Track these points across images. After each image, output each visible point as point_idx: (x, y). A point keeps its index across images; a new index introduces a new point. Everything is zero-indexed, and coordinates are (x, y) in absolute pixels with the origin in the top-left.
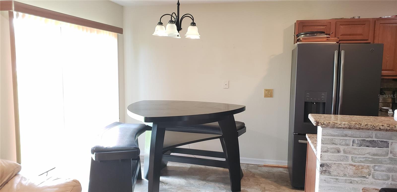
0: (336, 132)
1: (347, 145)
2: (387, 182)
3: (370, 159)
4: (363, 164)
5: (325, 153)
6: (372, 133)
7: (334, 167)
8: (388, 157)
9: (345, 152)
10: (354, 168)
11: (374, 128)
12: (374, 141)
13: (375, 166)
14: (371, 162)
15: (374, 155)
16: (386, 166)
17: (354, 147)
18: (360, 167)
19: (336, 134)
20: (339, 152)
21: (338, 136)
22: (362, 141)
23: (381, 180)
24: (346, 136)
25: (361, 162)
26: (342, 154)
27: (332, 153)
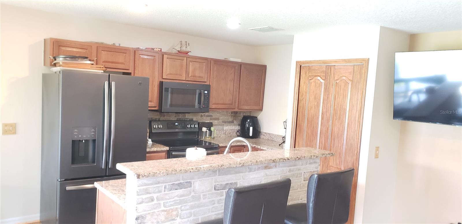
0: (150, 181)
1: (160, 192)
2: (190, 219)
3: (178, 201)
4: (172, 207)
5: (140, 204)
6: (180, 176)
7: (148, 217)
8: (191, 196)
9: (158, 199)
10: (166, 213)
11: (186, 172)
12: (181, 183)
13: (182, 206)
14: (179, 204)
15: (181, 196)
16: (190, 204)
17: (166, 193)
18: (171, 211)
19: (150, 182)
20: (152, 200)
21: (152, 184)
22: (172, 185)
23: (186, 218)
24: (159, 183)
25: (172, 205)
26: (155, 202)
27: (147, 203)
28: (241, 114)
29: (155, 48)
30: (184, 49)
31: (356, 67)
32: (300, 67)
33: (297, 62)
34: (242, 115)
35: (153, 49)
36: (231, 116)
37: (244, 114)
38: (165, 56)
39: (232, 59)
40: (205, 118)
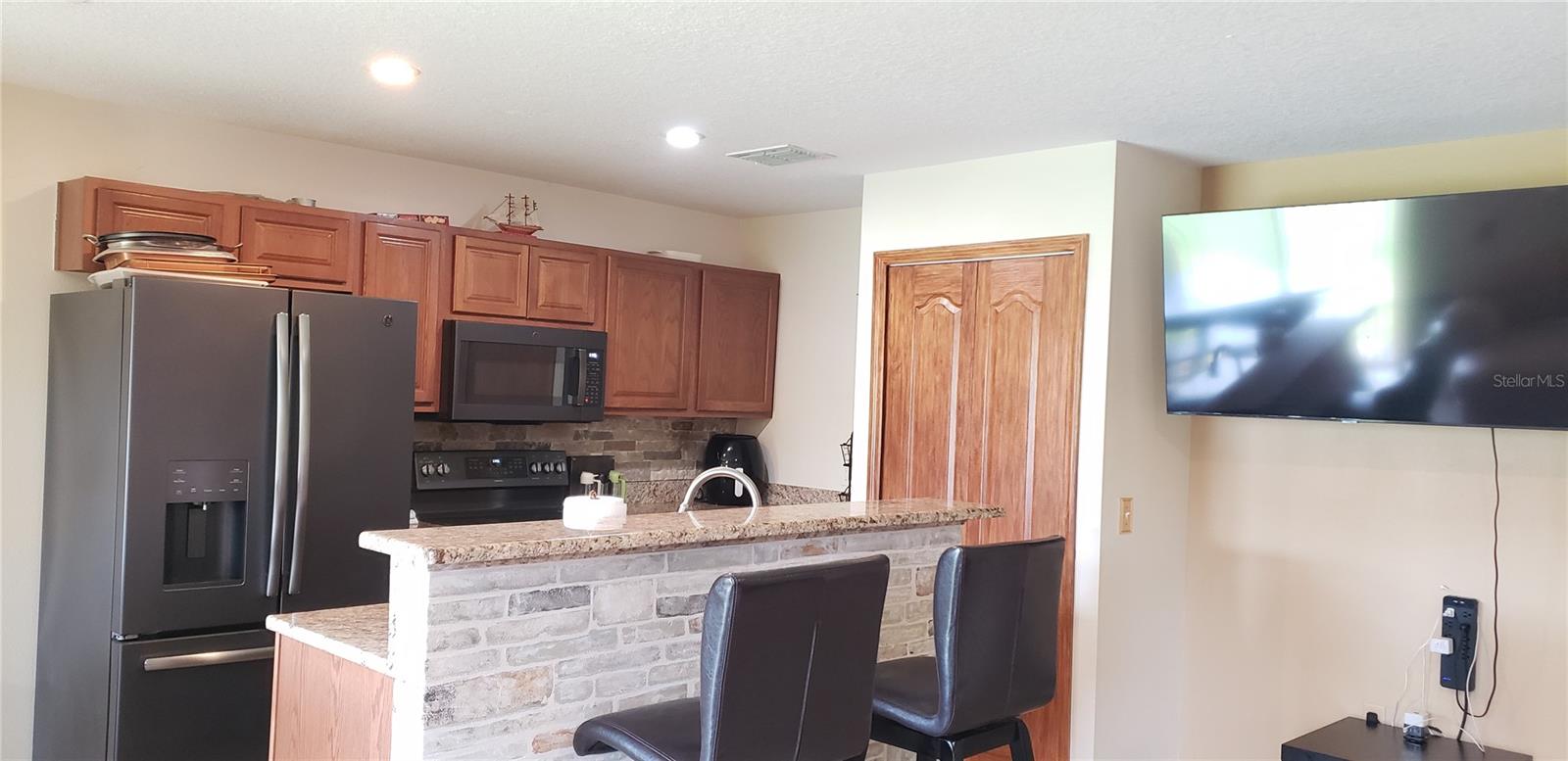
0: (468, 580)
1: (496, 614)
2: (585, 703)
3: (549, 647)
4: (533, 665)
5: (437, 652)
6: (555, 567)
7: (463, 693)
8: (586, 633)
9: (490, 638)
10: (514, 681)
11: (578, 549)
12: (558, 589)
13: (561, 663)
14: (554, 653)
15: (560, 631)
16: (584, 656)
17: (513, 618)
18: (528, 677)
19: (469, 584)
20: (475, 641)
21: (472, 590)
22: (531, 596)
23: (574, 701)
24: (493, 587)
25: (530, 659)
26: (483, 645)
27: (458, 647)
28: (705, 430)
29: (426, 217)
30: (519, 219)
31: (1050, 261)
32: (888, 268)
33: (877, 256)
34: (707, 433)
35: (419, 218)
36: (671, 437)
37: (714, 430)
38: (461, 241)
39: (672, 254)
40: (587, 442)
